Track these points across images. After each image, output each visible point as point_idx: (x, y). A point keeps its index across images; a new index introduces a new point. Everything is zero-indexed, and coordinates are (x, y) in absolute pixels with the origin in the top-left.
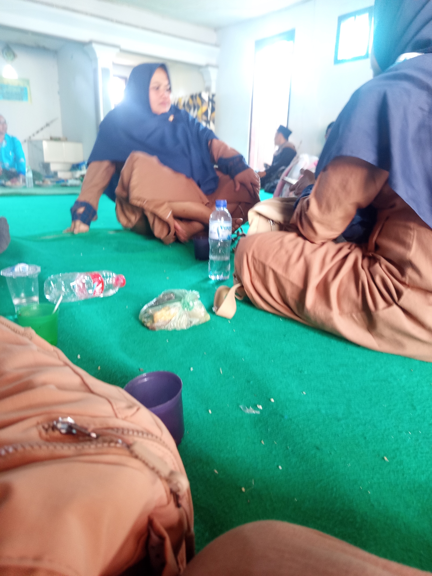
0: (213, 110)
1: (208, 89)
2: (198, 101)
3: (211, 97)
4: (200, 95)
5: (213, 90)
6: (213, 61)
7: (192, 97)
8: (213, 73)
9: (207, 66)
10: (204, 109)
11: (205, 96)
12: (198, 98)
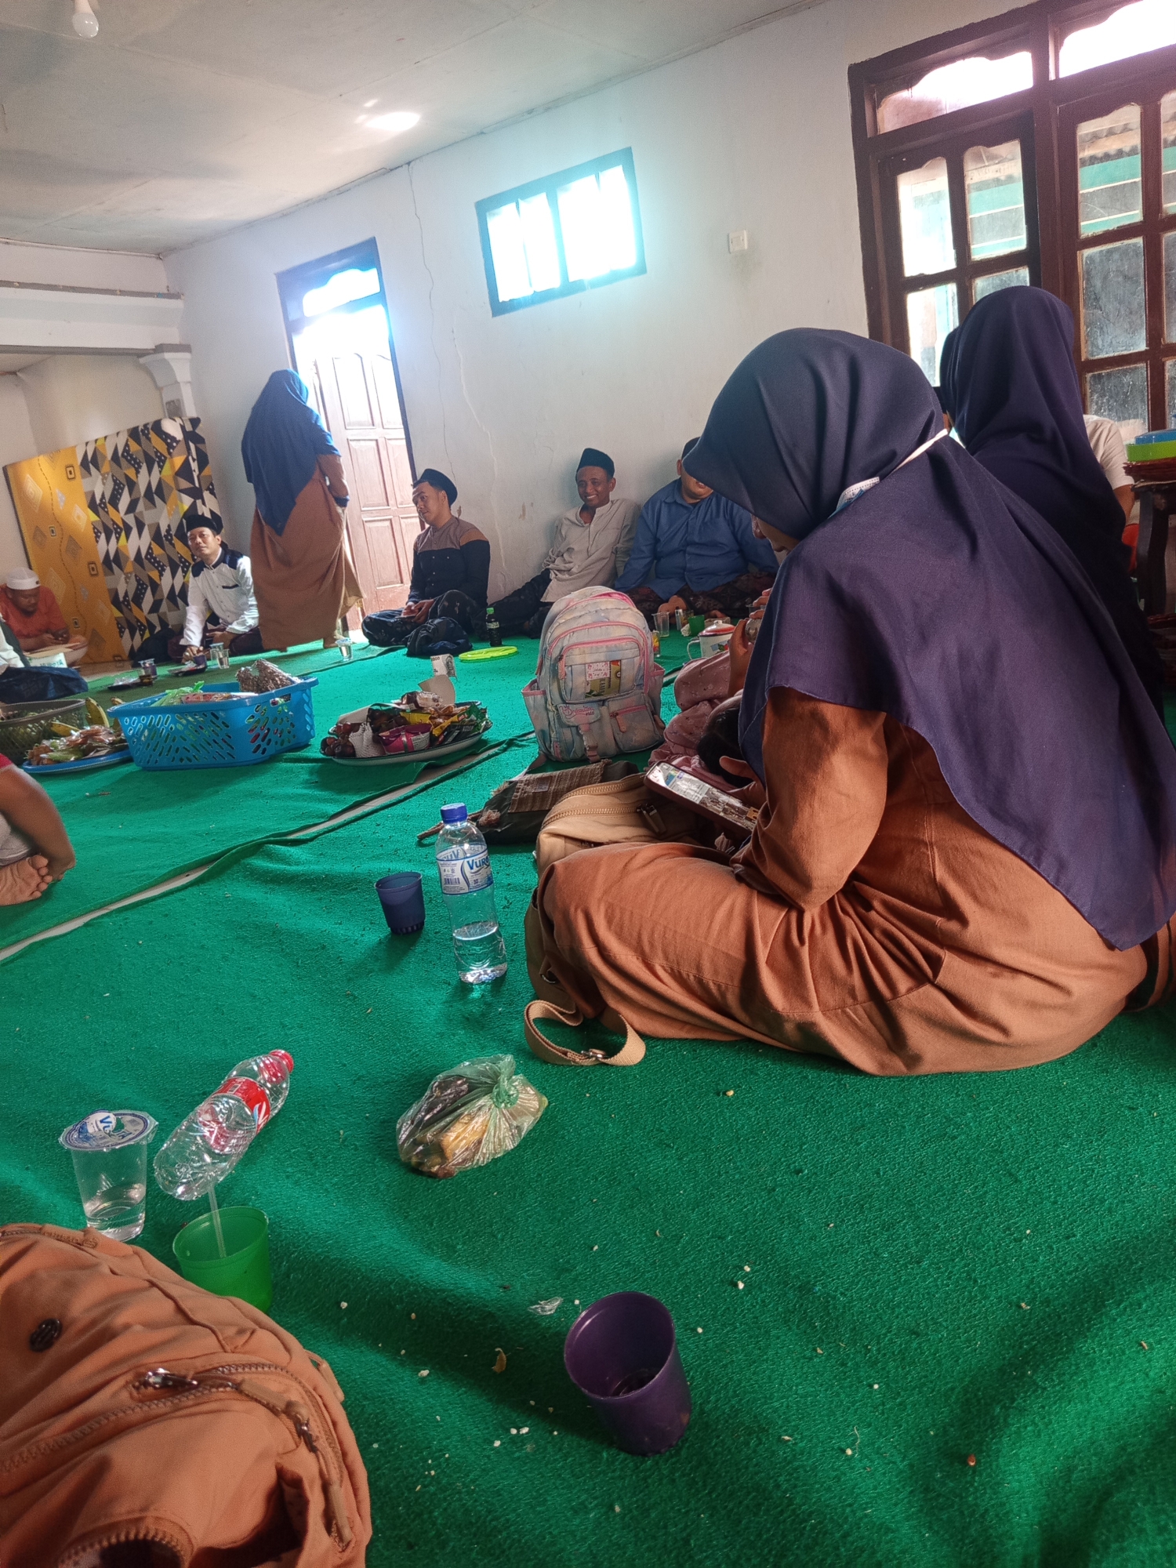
0: (203, 460)
1: (174, 410)
2: (157, 443)
3: (189, 428)
4: (157, 426)
5: (191, 411)
6: (173, 337)
7: (134, 433)
8: (180, 366)
9: (160, 349)
10: (178, 461)
11: (172, 428)
12: (152, 435)
